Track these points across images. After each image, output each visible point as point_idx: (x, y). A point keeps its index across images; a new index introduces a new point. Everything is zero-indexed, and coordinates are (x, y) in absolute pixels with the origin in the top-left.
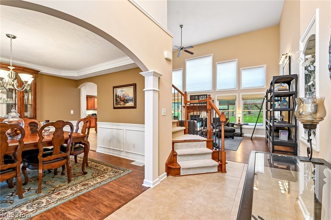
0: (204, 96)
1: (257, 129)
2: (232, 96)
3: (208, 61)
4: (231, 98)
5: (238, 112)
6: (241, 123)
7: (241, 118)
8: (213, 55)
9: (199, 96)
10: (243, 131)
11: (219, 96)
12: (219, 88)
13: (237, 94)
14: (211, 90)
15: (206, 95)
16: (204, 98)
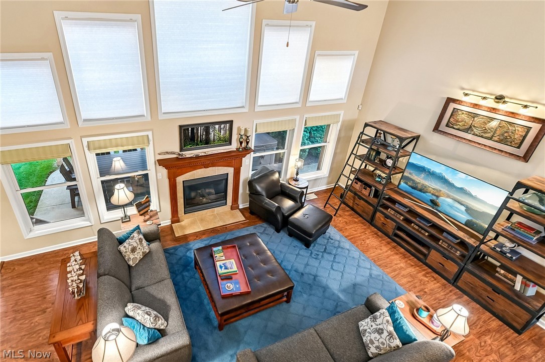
0: (222, 126)
9: (207, 125)
11: (260, 123)
14: (243, 107)
15: (231, 122)
16: (222, 131)
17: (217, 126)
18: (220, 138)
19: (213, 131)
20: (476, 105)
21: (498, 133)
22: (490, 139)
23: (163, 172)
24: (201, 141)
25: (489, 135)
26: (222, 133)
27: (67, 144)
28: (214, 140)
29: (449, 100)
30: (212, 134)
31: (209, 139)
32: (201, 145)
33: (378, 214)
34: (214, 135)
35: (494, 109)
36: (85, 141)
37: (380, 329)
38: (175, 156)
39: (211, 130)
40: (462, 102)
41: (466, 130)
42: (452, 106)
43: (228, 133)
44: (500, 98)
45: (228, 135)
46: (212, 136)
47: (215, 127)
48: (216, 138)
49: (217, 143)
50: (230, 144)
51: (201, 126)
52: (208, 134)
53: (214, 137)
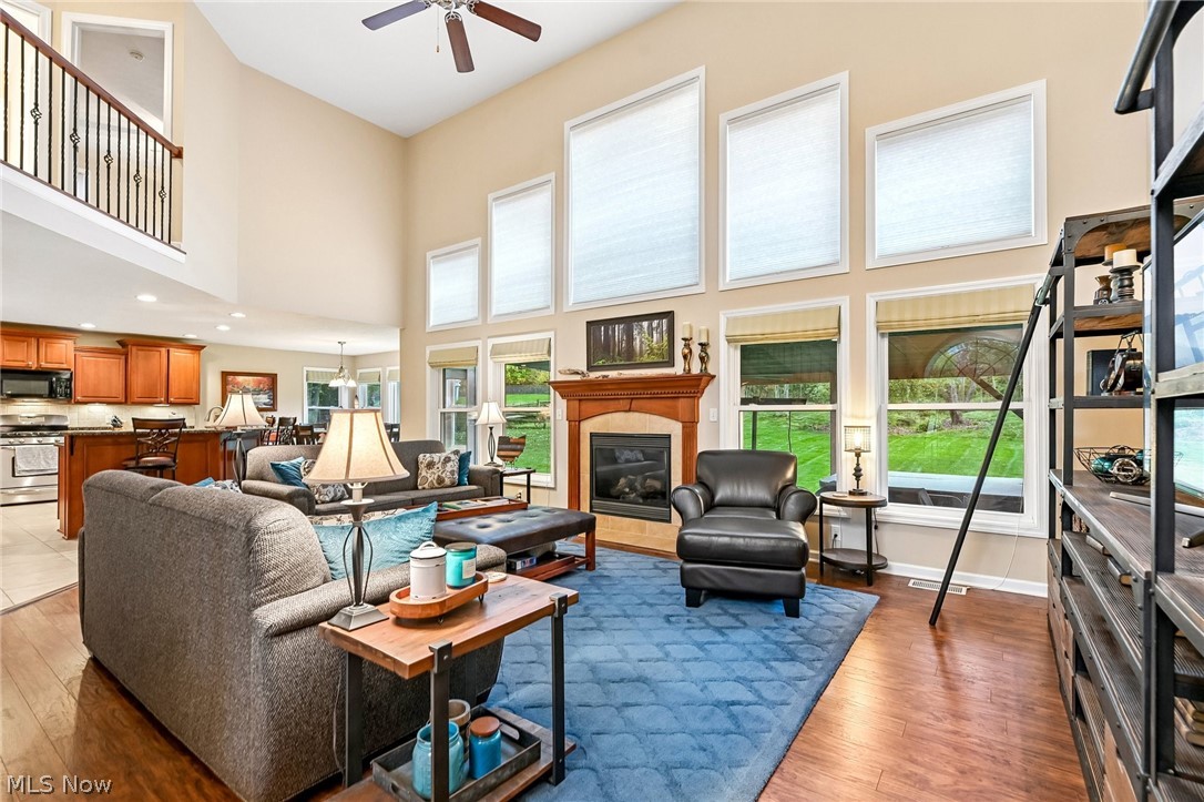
0: (655, 323)
1: (985, 535)
2: (817, 310)
3: (681, 112)
4: (810, 327)
5: (854, 416)
6: (875, 489)
7: (873, 454)
8: (703, 77)
9: (629, 321)
10: (886, 543)
11: (736, 319)
12: (737, 265)
13: (848, 298)
15: (669, 315)
16: (655, 335)
17: (645, 324)
18: (652, 349)
19: (639, 333)
24: (619, 354)
26: (655, 339)
27: (475, 347)
28: (641, 354)
30: (638, 340)
31: (633, 350)
32: (621, 360)
34: (642, 342)
36: (490, 343)
38: (578, 378)
39: (635, 332)
43: (665, 338)
45: (665, 343)
46: (637, 343)
47: (641, 326)
48: (645, 348)
49: (646, 359)
50: (671, 363)
51: (619, 324)
52: (630, 339)
53: (641, 347)
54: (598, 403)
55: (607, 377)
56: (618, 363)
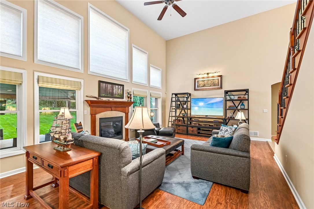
0: (119, 87)
8: (129, 31)
9: (112, 84)
14: (127, 80)
15: (123, 86)
17: (117, 86)
19: (115, 88)
20: (203, 77)
21: (212, 83)
22: (211, 86)
23: (88, 109)
24: (109, 93)
25: (210, 85)
26: (119, 91)
27: (21, 73)
28: (116, 95)
29: (195, 79)
30: (115, 90)
31: (113, 93)
32: (110, 95)
33: (189, 128)
34: (116, 91)
35: (208, 77)
36: (36, 74)
37: (226, 130)
38: (95, 99)
39: (114, 88)
40: (199, 78)
41: (203, 86)
42: (197, 80)
43: (122, 91)
44: (208, 74)
45: (122, 93)
46: (115, 91)
47: (116, 87)
48: (117, 93)
49: (117, 96)
50: (123, 98)
51: (110, 84)
52: (113, 90)
53: (116, 92)
54: (103, 108)
55: (109, 100)
56: (109, 96)
